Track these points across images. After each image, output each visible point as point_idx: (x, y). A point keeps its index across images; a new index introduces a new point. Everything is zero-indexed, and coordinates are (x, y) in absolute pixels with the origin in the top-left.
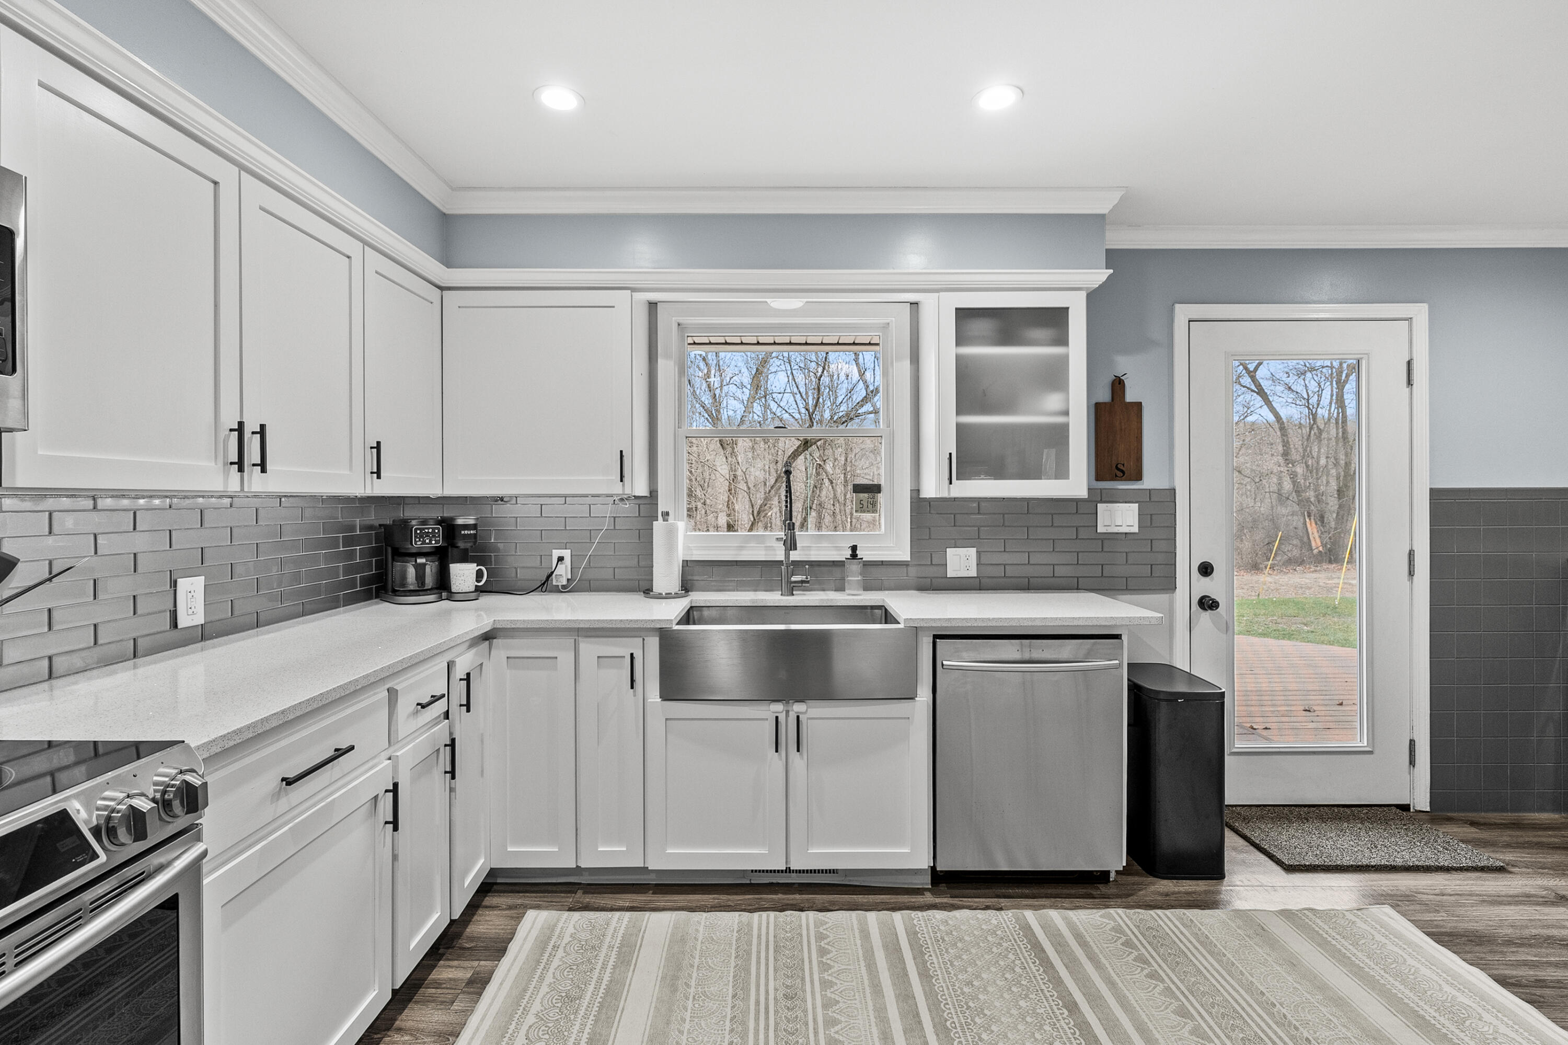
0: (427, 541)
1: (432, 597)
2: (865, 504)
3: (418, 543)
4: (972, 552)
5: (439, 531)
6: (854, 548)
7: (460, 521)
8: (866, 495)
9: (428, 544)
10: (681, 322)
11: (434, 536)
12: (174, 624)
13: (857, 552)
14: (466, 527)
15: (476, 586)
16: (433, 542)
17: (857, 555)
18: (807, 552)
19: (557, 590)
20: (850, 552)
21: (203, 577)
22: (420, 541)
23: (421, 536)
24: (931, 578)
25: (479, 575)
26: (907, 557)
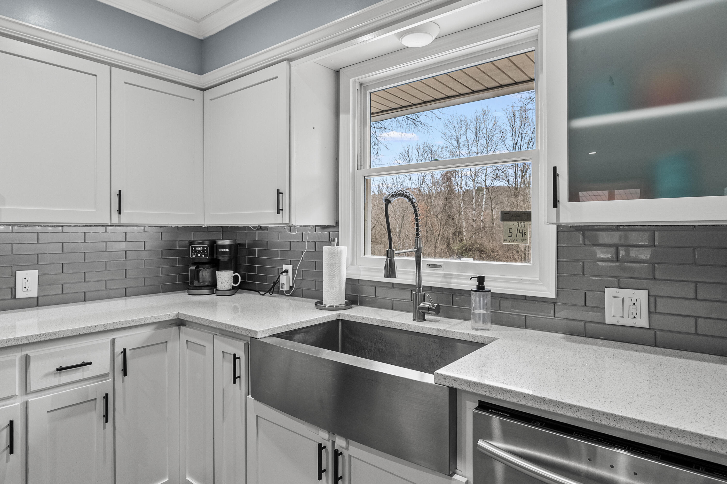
0: (199, 255)
1: (206, 291)
2: (515, 233)
3: (193, 256)
4: (642, 295)
5: (207, 249)
6: (481, 280)
7: (220, 242)
8: (515, 223)
9: (199, 257)
10: (361, 81)
11: (203, 252)
12: (14, 296)
13: (485, 284)
14: (223, 247)
15: (233, 286)
16: (203, 256)
17: (484, 288)
18: (448, 280)
19: (282, 293)
20: (477, 283)
21: (37, 271)
22: (194, 255)
23: (195, 252)
24: (585, 322)
25: (235, 280)
26: (551, 294)
